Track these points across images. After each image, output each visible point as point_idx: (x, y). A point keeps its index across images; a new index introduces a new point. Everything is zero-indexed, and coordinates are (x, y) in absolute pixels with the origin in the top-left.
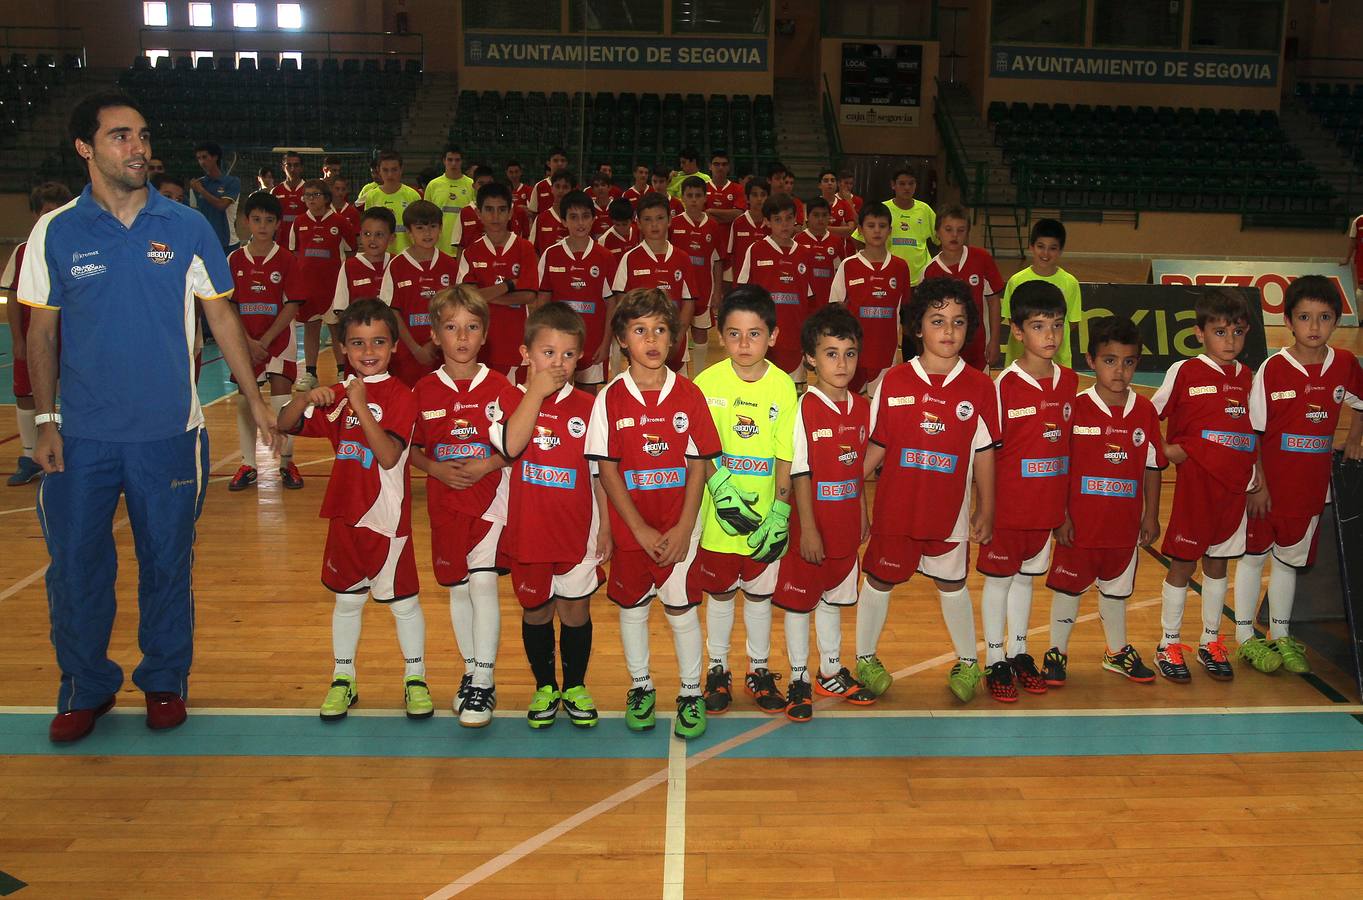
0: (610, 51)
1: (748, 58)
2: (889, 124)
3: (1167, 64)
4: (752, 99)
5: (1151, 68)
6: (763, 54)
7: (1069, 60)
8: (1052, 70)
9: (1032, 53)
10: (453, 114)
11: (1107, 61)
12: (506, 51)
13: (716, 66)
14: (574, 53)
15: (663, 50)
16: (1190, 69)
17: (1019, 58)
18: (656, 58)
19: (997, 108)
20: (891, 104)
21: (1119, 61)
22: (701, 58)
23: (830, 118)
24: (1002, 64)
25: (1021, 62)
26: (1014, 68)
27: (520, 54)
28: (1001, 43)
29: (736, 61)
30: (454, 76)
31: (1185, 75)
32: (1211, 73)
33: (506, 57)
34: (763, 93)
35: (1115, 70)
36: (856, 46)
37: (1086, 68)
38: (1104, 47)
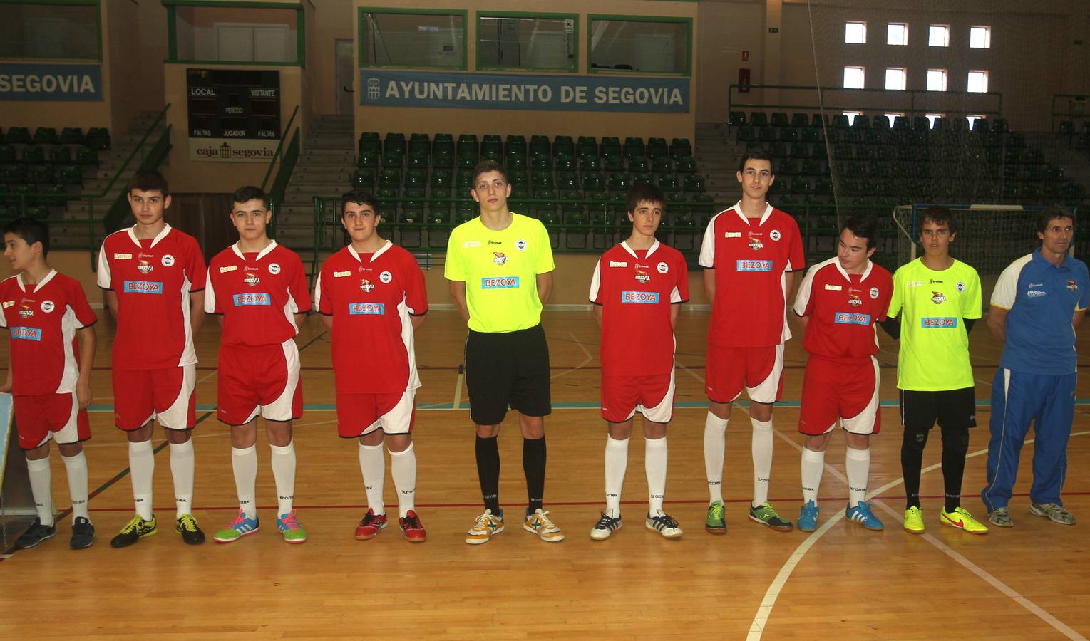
1: (79, 87)
2: (247, 160)
3: (563, 89)
4: (85, 132)
5: (545, 93)
6: (97, 81)
7: (450, 86)
8: (432, 97)
9: (407, 78)
11: (494, 87)
13: (42, 96)
17: (392, 84)
19: (369, 140)
20: (247, 137)
21: (508, 87)
22: (24, 86)
24: (373, 90)
25: (395, 88)
26: (387, 95)
28: (372, 68)
29: (65, 89)
31: (585, 101)
32: (614, 98)
34: (100, 125)
35: (504, 96)
36: (203, 72)
37: (470, 94)
38: (490, 71)
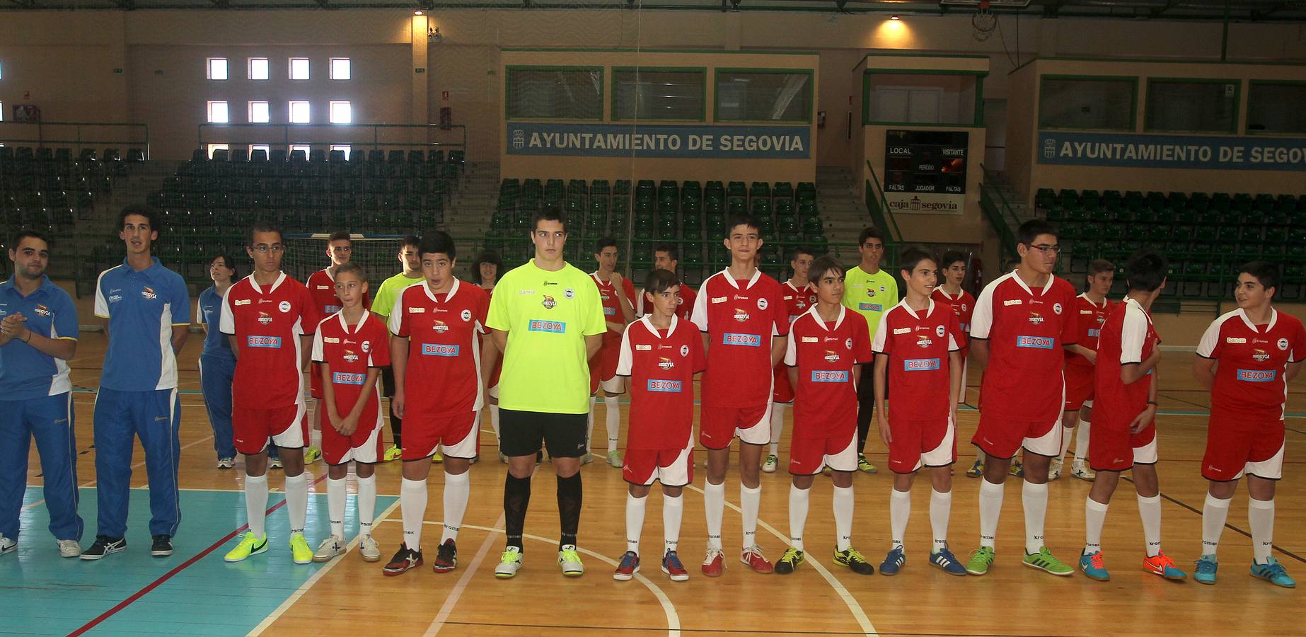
0: (651, 140)
2: (934, 212)
3: (1222, 149)
4: (794, 186)
5: (1205, 154)
6: (806, 143)
7: (1119, 146)
8: (1102, 156)
9: (1081, 139)
10: (495, 202)
11: (1159, 147)
12: (548, 140)
13: (758, 154)
14: (615, 141)
15: (705, 137)
16: (1246, 155)
17: (1067, 144)
18: (697, 147)
19: (1044, 195)
20: (936, 191)
21: (1172, 147)
22: (743, 145)
23: (873, 206)
24: (1050, 150)
25: (1069, 148)
26: (1062, 155)
27: (561, 142)
28: (1050, 130)
29: (778, 148)
30: (497, 166)
31: (1241, 160)
32: (1269, 158)
33: (548, 146)
34: (806, 181)
35: (1168, 156)
36: (902, 133)
37: (1137, 154)
38: (1156, 133)
